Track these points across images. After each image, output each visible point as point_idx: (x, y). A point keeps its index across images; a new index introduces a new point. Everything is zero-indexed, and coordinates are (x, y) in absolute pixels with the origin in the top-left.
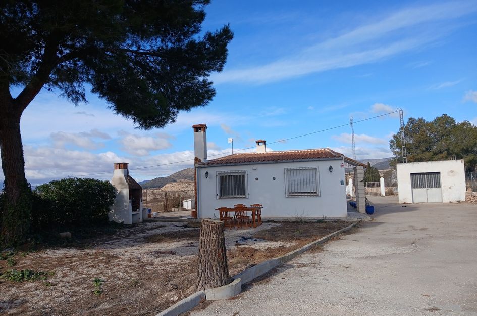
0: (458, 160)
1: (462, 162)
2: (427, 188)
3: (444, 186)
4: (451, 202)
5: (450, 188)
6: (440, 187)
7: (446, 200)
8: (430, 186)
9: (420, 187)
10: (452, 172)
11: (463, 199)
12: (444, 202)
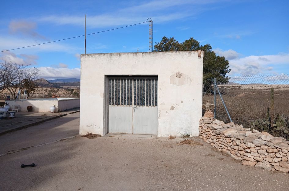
0: (192, 52)
1: (199, 56)
2: (133, 106)
3: (163, 104)
4: (171, 138)
5: (172, 108)
6: (156, 105)
7: (163, 132)
8: (139, 102)
9: (122, 104)
10: (179, 75)
11: (195, 132)
12: (159, 136)
